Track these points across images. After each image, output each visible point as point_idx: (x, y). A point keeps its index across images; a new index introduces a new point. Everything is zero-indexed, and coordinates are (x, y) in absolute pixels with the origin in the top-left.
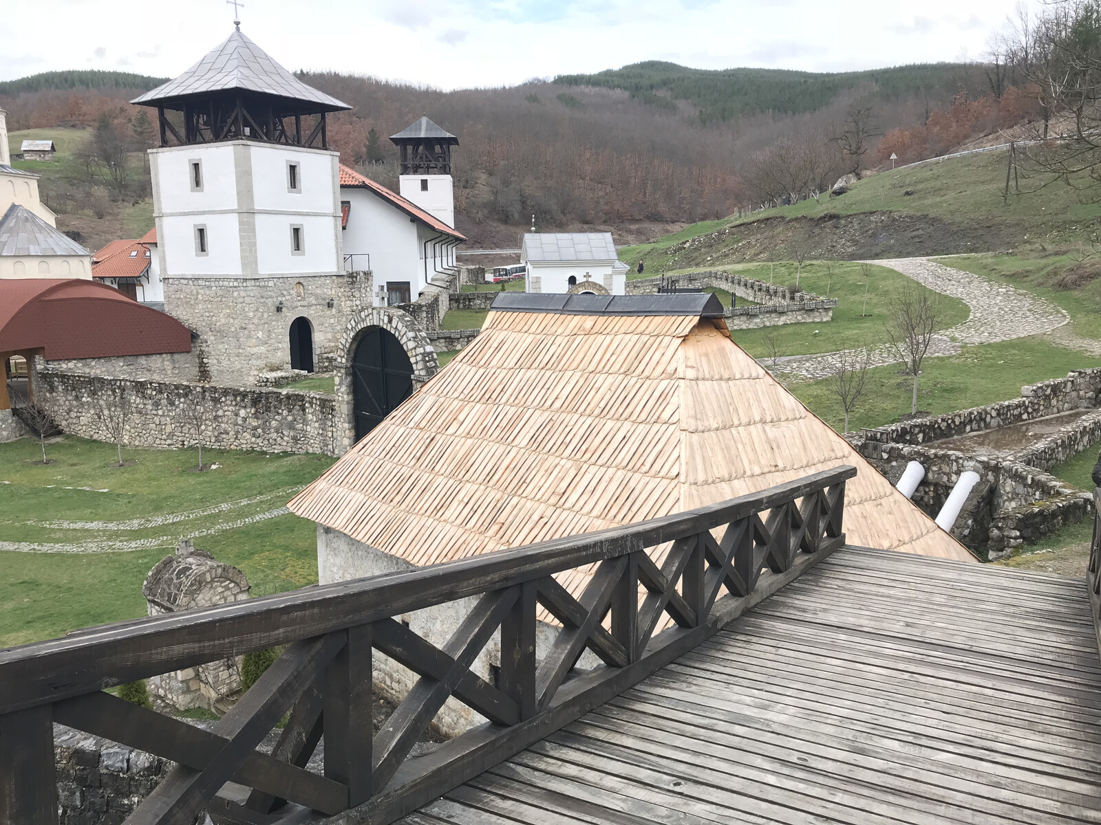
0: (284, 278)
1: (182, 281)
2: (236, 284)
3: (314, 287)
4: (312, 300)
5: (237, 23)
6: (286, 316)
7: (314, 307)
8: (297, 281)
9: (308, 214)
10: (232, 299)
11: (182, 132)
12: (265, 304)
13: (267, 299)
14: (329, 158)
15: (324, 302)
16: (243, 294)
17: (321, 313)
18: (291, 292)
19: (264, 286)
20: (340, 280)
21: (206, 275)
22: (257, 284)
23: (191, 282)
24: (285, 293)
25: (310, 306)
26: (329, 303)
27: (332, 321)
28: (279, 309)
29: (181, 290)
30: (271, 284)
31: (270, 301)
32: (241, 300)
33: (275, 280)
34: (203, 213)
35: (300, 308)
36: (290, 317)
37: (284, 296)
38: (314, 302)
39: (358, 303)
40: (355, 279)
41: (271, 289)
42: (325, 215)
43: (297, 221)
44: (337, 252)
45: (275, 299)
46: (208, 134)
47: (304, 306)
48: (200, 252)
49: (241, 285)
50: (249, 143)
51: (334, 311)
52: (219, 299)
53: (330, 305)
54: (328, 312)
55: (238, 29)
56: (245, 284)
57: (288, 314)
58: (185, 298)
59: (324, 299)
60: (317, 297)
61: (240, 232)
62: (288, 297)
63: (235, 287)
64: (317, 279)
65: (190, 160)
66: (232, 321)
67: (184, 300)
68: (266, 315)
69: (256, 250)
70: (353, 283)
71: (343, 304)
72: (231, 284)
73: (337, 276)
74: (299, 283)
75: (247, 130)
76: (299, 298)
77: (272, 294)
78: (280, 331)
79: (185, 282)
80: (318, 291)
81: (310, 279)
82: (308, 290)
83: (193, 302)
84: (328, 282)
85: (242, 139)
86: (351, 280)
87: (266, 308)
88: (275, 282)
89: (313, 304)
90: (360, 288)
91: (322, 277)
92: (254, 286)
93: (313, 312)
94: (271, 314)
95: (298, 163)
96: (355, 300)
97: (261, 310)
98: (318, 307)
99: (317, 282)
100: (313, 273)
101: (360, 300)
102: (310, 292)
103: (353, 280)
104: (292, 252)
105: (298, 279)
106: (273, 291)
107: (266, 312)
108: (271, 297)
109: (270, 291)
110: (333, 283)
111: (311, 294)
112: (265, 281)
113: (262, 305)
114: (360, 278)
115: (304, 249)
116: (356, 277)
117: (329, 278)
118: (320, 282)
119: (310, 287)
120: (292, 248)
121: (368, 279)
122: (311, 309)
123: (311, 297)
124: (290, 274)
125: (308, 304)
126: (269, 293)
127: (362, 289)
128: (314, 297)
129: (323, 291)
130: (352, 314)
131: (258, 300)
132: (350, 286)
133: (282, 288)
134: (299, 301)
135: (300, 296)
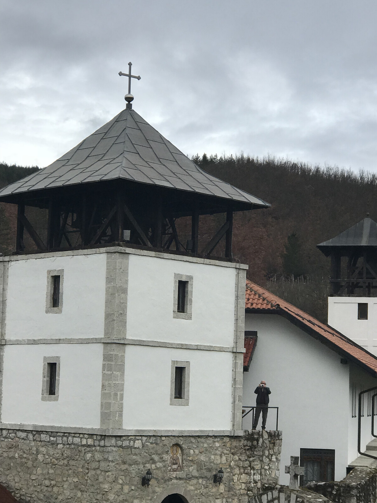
0: (156, 437)
1: (20, 434)
2: (90, 442)
3: (197, 451)
4: (193, 470)
5: (129, 99)
6: (154, 492)
7: (194, 481)
8: (174, 441)
9: (198, 348)
10: (82, 462)
11: (44, 234)
12: (126, 472)
13: (130, 465)
14: (233, 272)
15: (209, 475)
16: (98, 456)
17: (203, 490)
18: (165, 457)
19: (128, 447)
20: (235, 443)
21: (52, 427)
22: (119, 443)
23: (31, 436)
24: (156, 458)
25: (189, 478)
26: (215, 476)
28: (145, 482)
29: (17, 447)
30: (138, 444)
31: (134, 469)
32: (94, 465)
33: (144, 438)
34: (58, 341)
35: (175, 481)
37: (154, 462)
38: (195, 473)
39: (257, 477)
40: (255, 443)
41: (137, 451)
42: (221, 350)
43: (181, 356)
44: (234, 402)
45: (141, 467)
46: (76, 238)
47: (180, 479)
48: (47, 395)
49: (97, 443)
50: (128, 250)
51: (222, 488)
52: (66, 462)
53: (217, 479)
54: (214, 490)
55: (129, 106)
56: (102, 443)
57: (157, 489)
58: (21, 457)
59: (209, 470)
60: (200, 465)
61: (104, 370)
62: (159, 465)
63: (89, 446)
64: (203, 440)
65: (49, 272)
66: (79, 494)
67: (19, 461)
68: (126, 489)
69: (122, 395)
70: (252, 448)
71: (235, 478)
72: (84, 442)
73: (231, 437)
74: (177, 445)
75: (127, 234)
76: (175, 467)
77: (138, 458)
79: (23, 435)
80: (203, 458)
81: (193, 440)
82: (188, 455)
83: (30, 464)
84: (217, 445)
85: (119, 245)
86: (249, 443)
87: (128, 478)
88: (144, 442)
89: (193, 477)
90: (262, 456)
91: (209, 438)
92: (115, 447)
93: (192, 488)
94: (133, 488)
95: (191, 278)
96: (254, 474)
97: (121, 482)
98: (200, 481)
99: (202, 445)
100: (197, 431)
101: (261, 474)
102: (190, 459)
103: (252, 444)
104: (171, 399)
105: (176, 438)
106: (140, 454)
107: (127, 484)
108: (136, 463)
109: (136, 454)
110: (224, 447)
111: (192, 461)
112: (130, 440)
113: (122, 474)
114: (263, 442)
115: (188, 396)
116: (258, 440)
117: (219, 439)
118: (205, 445)
119: (192, 451)
120: (171, 395)
121: (274, 443)
122: (191, 483)
123: (192, 466)
124: (166, 431)
125: (186, 475)
126: (134, 457)
127: (264, 457)
128: (195, 466)
129: (210, 458)
130: (247, 494)
131: (117, 466)
132: (248, 453)
133: (153, 451)
134: (174, 470)
135: (176, 464)
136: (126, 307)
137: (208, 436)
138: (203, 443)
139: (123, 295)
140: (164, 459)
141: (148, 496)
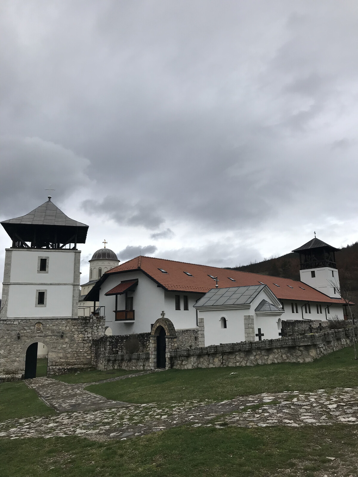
6: (25, 342)
8: (37, 321)
9: (51, 284)
12: (9, 334)
13: (11, 331)
17: (55, 341)
18: (33, 327)
19: (10, 324)
22: (5, 323)
24: (26, 328)
26: (61, 335)
28: (19, 338)
30: (16, 323)
31: (13, 333)
33: (19, 320)
35: (38, 337)
37: (25, 330)
38: (50, 334)
39: (89, 335)
40: (88, 321)
43: (42, 288)
45: (17, 332)
50: (12, 249)
53: (63, 336)
55: (49, 201)
57: (27, 341)
59: (59, 333)
60: (53, 331)
62: (28, 331)
64: (55, 320)
68: (9, 341)
70: (86, 323)
71: (76, 336)
74: (39, 323)
77: (16, 328)
78: (19, 350)
80: (54, 328)
81: (48, 320)
82: (46, 327)
84: (64, 322)
86: (84, 321)
87: (10, 336)
88: (19, 322)
89: (48, 335)
90: (93, 326)
91: (58, 320)
92: (2, 324)
93: (48, 340)
94: (13, 340)
95: (48, 257)
96: (87, 334)
97: (6, 338)
98: (53, 337)
99: (54, 323)
100: (51, 317)
101: (92, 334)
102: (47, 328)
103: (86, 322)
104: (36, 305)
105: (39, 320)
106: (17, 327)
107: (9, 339)
108: (15, 330)
109: (14, 327)
110: (68, 323)
111: (48, 329)
112: (11, 321)
113: (6, 334)
114: (93, 321)
115: (46, 303)
116: (89, 320)
117: (65, 320)
118: (56, 323)
119: (48, 325)
120: (36, 303)
121: (100, 321)
122: (47, 338)
123: (48, 331)
124: (32, 317)
125: (45, 335)
126: (13, 328)
127: (94, 327)
128: (50, 331)
129: (59, 328)
130: (83, 343)
131: (4, 332)
132: (83, 325)
133: (24, 325)
134: (38, 333)
135: (39, 330)
136: (10, 271)
137: (57, 319)
138: (55, 322)
139: (9, 266)
140: (31, 328)
141: (22, 343)
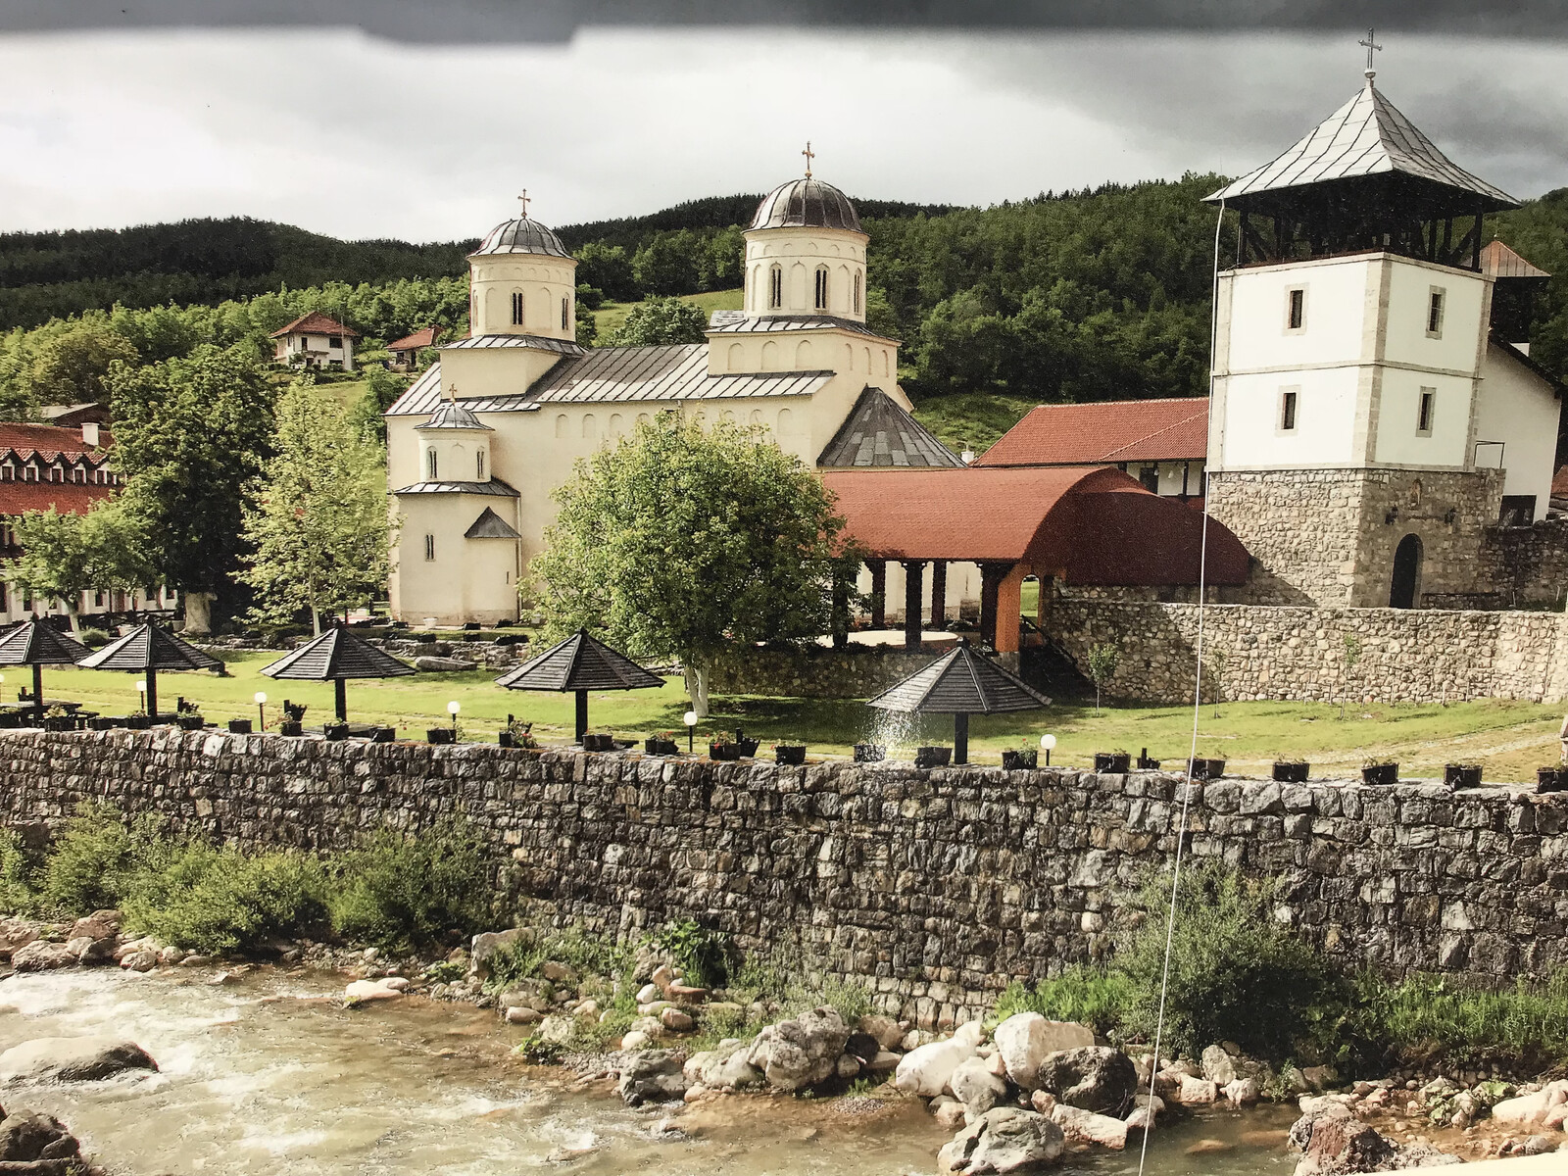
0: (1402, 471)
1: (1245, 476)
3: (1434, 489)
4: (1429, 509)
6: (1395, 531)
7: (1428, 521)
8: (1416, 477)
9: (1444, 373)
10: (1326, 500)
14: (1481, 284)
15: (1441, 514)
16: (1346, 492)
17: (1435, 531)
18: (1407, 493)
20: (1466, 481)
23: (1258, 477)
24: (1400, 494)
25: (1424, 518)
26: (1447, 516)
27: (1446, 544)
31: (1380, 506)
33: (1391, 473)
34: (1301, 368)
35: (1413, 520)
36: (1401, 530)
37: (1398, 499)
39: (1481, 519)
41: (1385, 487)
42: (1456, 374)
43: (1429, 381)
44: (1469, 435)
45: (1387, 504)
47: (1418, 518)
48: (1281, 429)
49: (1345, 478)
50: (1392, 256)
51: (1451, 528)
53: (1448, 520)
54: (1444, 531)
56: (1352, 477)
57: (1398, 529)
59: (1443, 509)
60: (1435, 504)
61: (1359, 395)
62: (1402, 502)
63: (1335, 482)
64: (1440, 476)
68: (1373, 526)
69: (1377, 425)
70: (1480, 486)
71: (1463, 519)
72: (1329, 478)
73: (1463, 474)
74: (1418, 481)
75: (1387, 238)
76: (1414, 504)
77: (1385, 494)
78: (1386, 552)
79: (1249, 477)
80: (1438, 496)
81: (1431, 476)
82: (1426, 493)
84: (1451, 482)
85: (1381, 251)
86: (1478, 482)
88: (1390, 476)
89: (1428, 516)
90: (1486, 496)
91: (1445, 475)
93: (1427, 528)
94: (1379, 525)
95: (1444, 290)
98: (1433, 520)
99: (1438, 482)
100: (1435, 467)
104: (1417, 431)
105: (1419, 474)
110: (1457, 485)
111: (1428, 498)
114: (1490, 480)
115: (1431, 427)
117: (1453, 476)
118: (1442, 482)
119: (1429, 489)
120: (1418, 426)
121: (1498, 482)
122: (1425, 523)
123: (1428, 504)
124: (1410, 465)
125: (1423, 514)
126: (1382, 493)
128: (1431, 505)
129: (1444, 497)
132: (1476, 492)
133: (1397, 486)
134: (1414, 508)
135: (1415, 501)
136: (1386, 323)
137: (1444, 472)
138: (1440, 480)
139: (1384, 309)
141: (1390, 536)
